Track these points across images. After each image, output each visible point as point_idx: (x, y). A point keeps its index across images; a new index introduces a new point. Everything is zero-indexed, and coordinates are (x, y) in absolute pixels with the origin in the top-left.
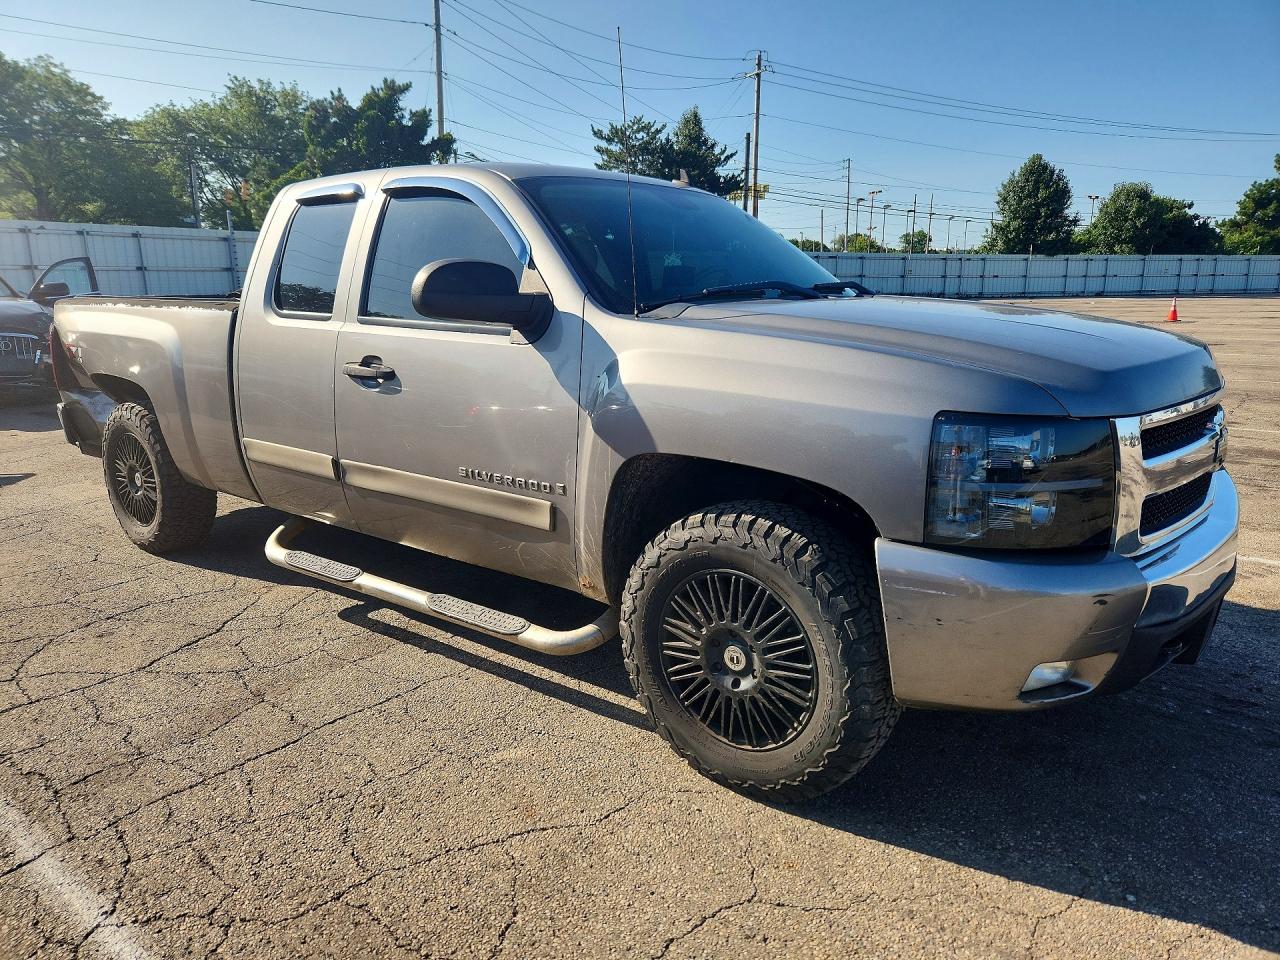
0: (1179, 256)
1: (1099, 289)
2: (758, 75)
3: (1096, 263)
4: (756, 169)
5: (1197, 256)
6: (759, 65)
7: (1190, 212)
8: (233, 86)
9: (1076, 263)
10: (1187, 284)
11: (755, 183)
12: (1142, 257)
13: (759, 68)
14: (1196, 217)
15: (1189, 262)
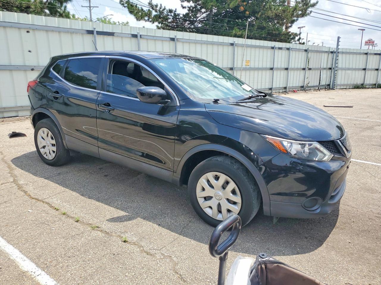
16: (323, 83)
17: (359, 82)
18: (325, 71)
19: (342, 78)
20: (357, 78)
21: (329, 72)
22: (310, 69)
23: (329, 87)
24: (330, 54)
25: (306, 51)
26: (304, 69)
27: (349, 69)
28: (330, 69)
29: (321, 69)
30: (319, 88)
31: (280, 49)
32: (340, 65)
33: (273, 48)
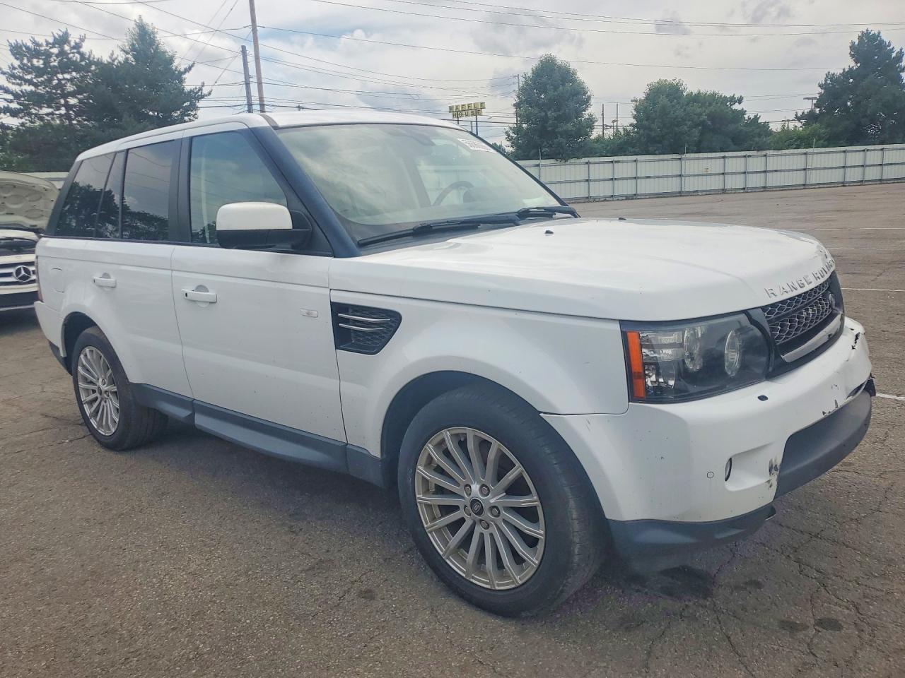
0: (722, 154)
1: (631, 192)
3: (625, 166)
4: (260, 84)
5: (743, 153)
7: (737, 107)
9: (600, 168)
10: (734, 182)
11: (261, 98)
12: (678, 156)
14: (743, 112)
15: (735, 162)
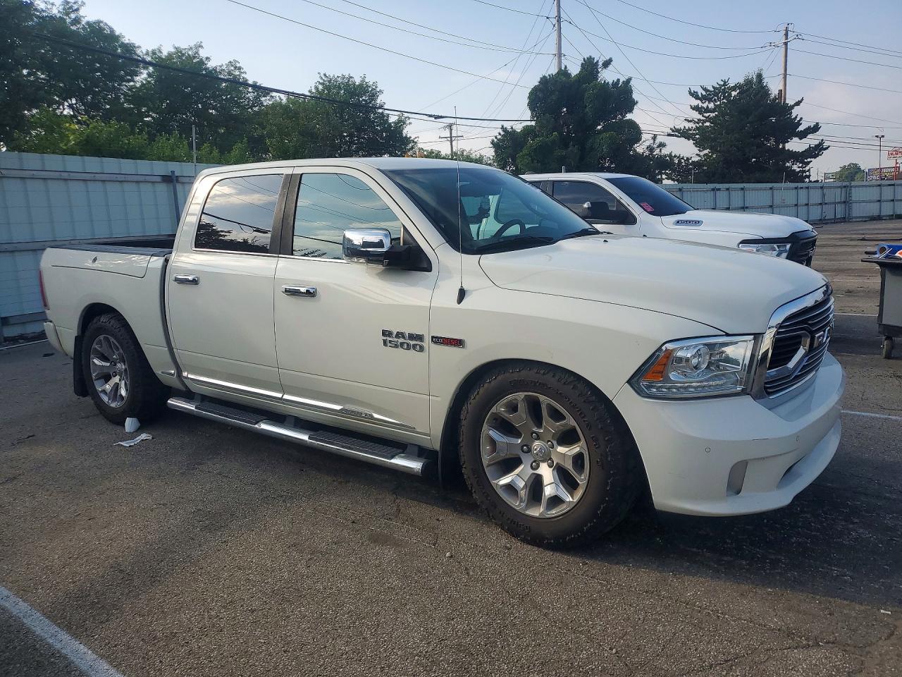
2: (786, 44)
6: (786, 35)
8: (321, 81)
13: (787, 39)
16: (838, 216)
17: (876, 213)
18: (839, 205)
19: (857, 211)
20: (873, 209)
21: (843, 206)
22: (826, 204)
23: (844, 220)
24: (843, 189)
25: (822, 188)
26: (821, 204)
27: (864, 202)
28: (844, 202)
29: (835, 203)
30: (835, 221)
31: (802, 188)
32: (854, 199)
33: (796, 188)
